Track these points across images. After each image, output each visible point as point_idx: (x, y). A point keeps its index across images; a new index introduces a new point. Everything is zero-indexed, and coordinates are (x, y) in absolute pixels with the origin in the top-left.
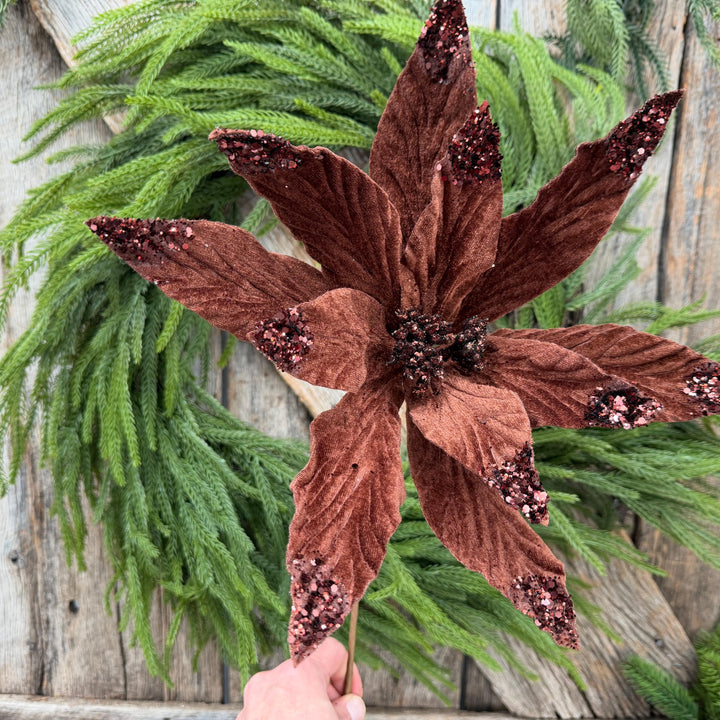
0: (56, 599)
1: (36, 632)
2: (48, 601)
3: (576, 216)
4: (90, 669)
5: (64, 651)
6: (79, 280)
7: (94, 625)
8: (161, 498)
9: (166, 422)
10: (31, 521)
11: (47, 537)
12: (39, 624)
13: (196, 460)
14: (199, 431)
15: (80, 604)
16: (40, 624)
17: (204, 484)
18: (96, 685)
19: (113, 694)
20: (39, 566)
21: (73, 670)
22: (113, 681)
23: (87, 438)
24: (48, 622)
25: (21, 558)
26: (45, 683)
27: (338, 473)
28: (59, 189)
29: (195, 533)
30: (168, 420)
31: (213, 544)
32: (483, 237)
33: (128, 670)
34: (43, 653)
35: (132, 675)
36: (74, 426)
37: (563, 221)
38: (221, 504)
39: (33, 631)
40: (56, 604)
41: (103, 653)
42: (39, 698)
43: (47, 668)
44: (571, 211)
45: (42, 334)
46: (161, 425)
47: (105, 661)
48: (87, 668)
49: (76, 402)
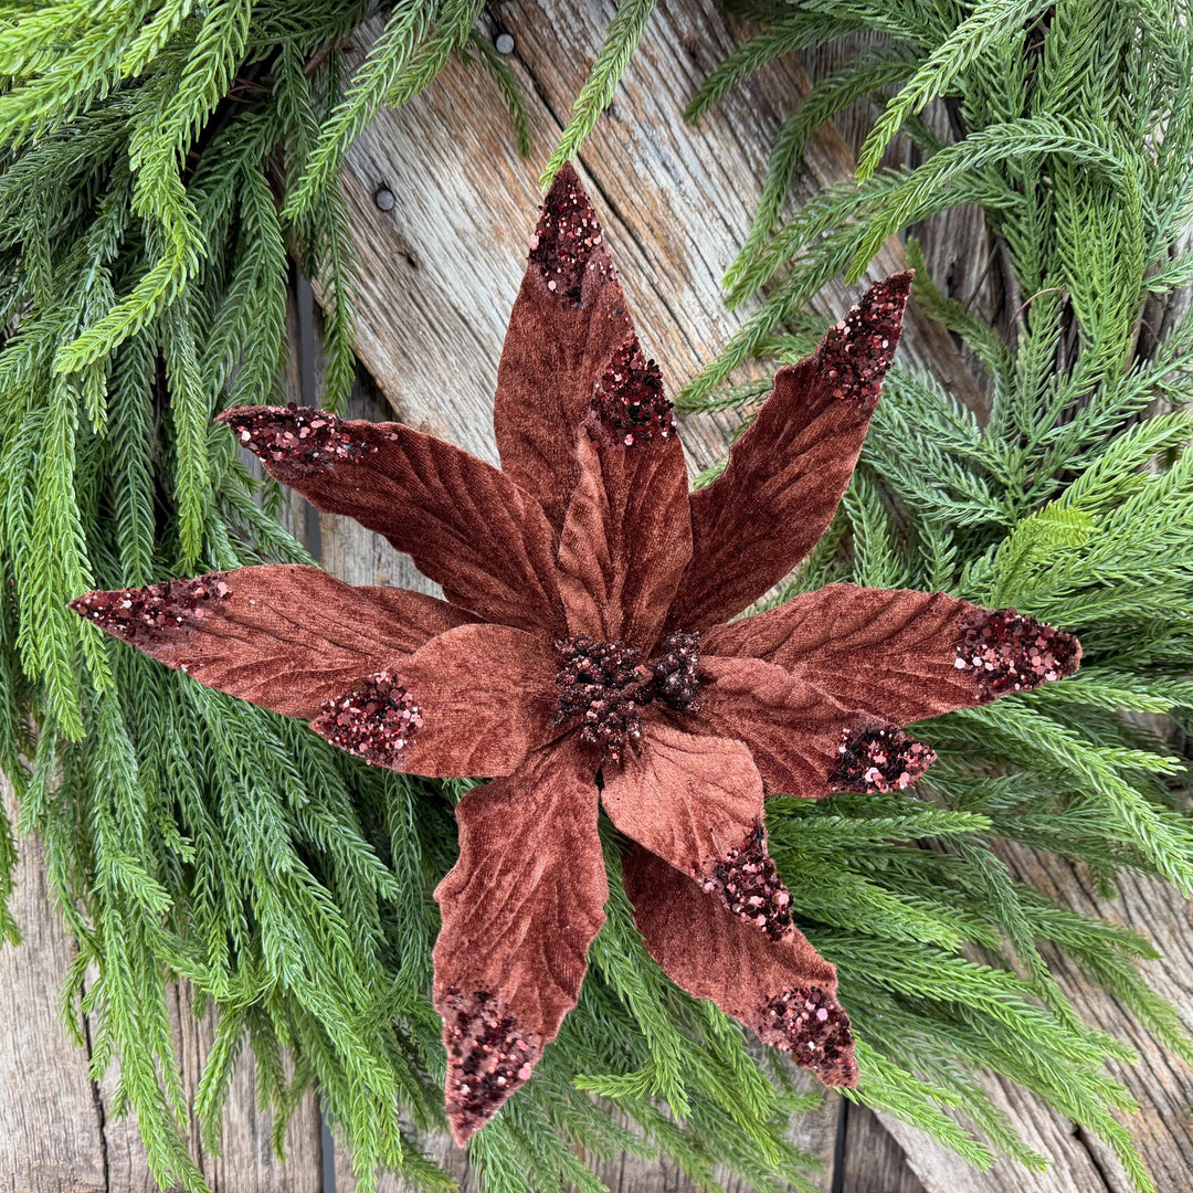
3: (797, 470)
27: (504, 872)
32: (667, 520)
37: (782, 478)
44: (789, 462)
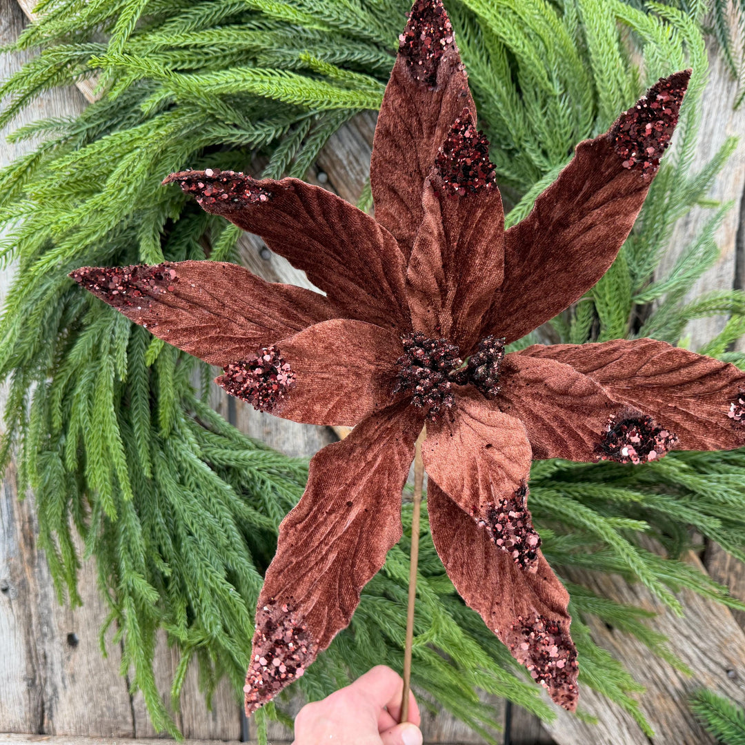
0: (52, 632)
1: (33, 667)
2: (45, 635)
4: (94, 706)
5: (65, 687)
6: (53, 281)
7: (96, 660)
8: (160, 530)
9: (162, 444)
10: (21, 548)
11: (39, 566)
12: (35, 658)
13: (198, 486)
14: (200, 453)
15: (78, 636)
16: (37, 659)
17: (208, 514)
18: (101, 722)
19: (121, 733)
20: (32, 597)
21: (75, 708)
22: (120, 718)
23: (71, 464)
24: (45, 657)
25: (12, 588)
26: (46, 721)
28: (25, 172)
29: (199, 571)
30: (165, 440)
31: (221, 585)
33: (136, 707)
34: (42, 691)
35: (140, 712)
36: (57, 450)
38: (228, 538)
39: (30, 666)
40: (53, 638)
41: (108, 689)
42: (40, 737)
43: (47, 705)
45: (12, 345)
46: (156, 447)
47: (109, 698)
48: (90, 705)
49: (57, 424)
